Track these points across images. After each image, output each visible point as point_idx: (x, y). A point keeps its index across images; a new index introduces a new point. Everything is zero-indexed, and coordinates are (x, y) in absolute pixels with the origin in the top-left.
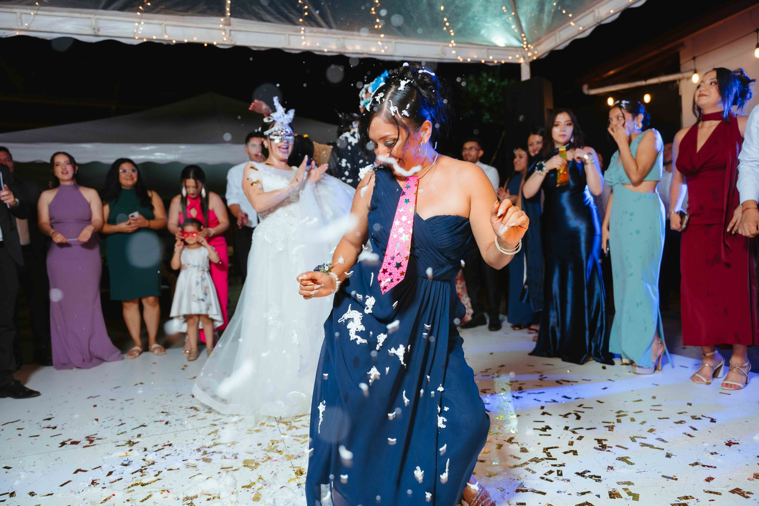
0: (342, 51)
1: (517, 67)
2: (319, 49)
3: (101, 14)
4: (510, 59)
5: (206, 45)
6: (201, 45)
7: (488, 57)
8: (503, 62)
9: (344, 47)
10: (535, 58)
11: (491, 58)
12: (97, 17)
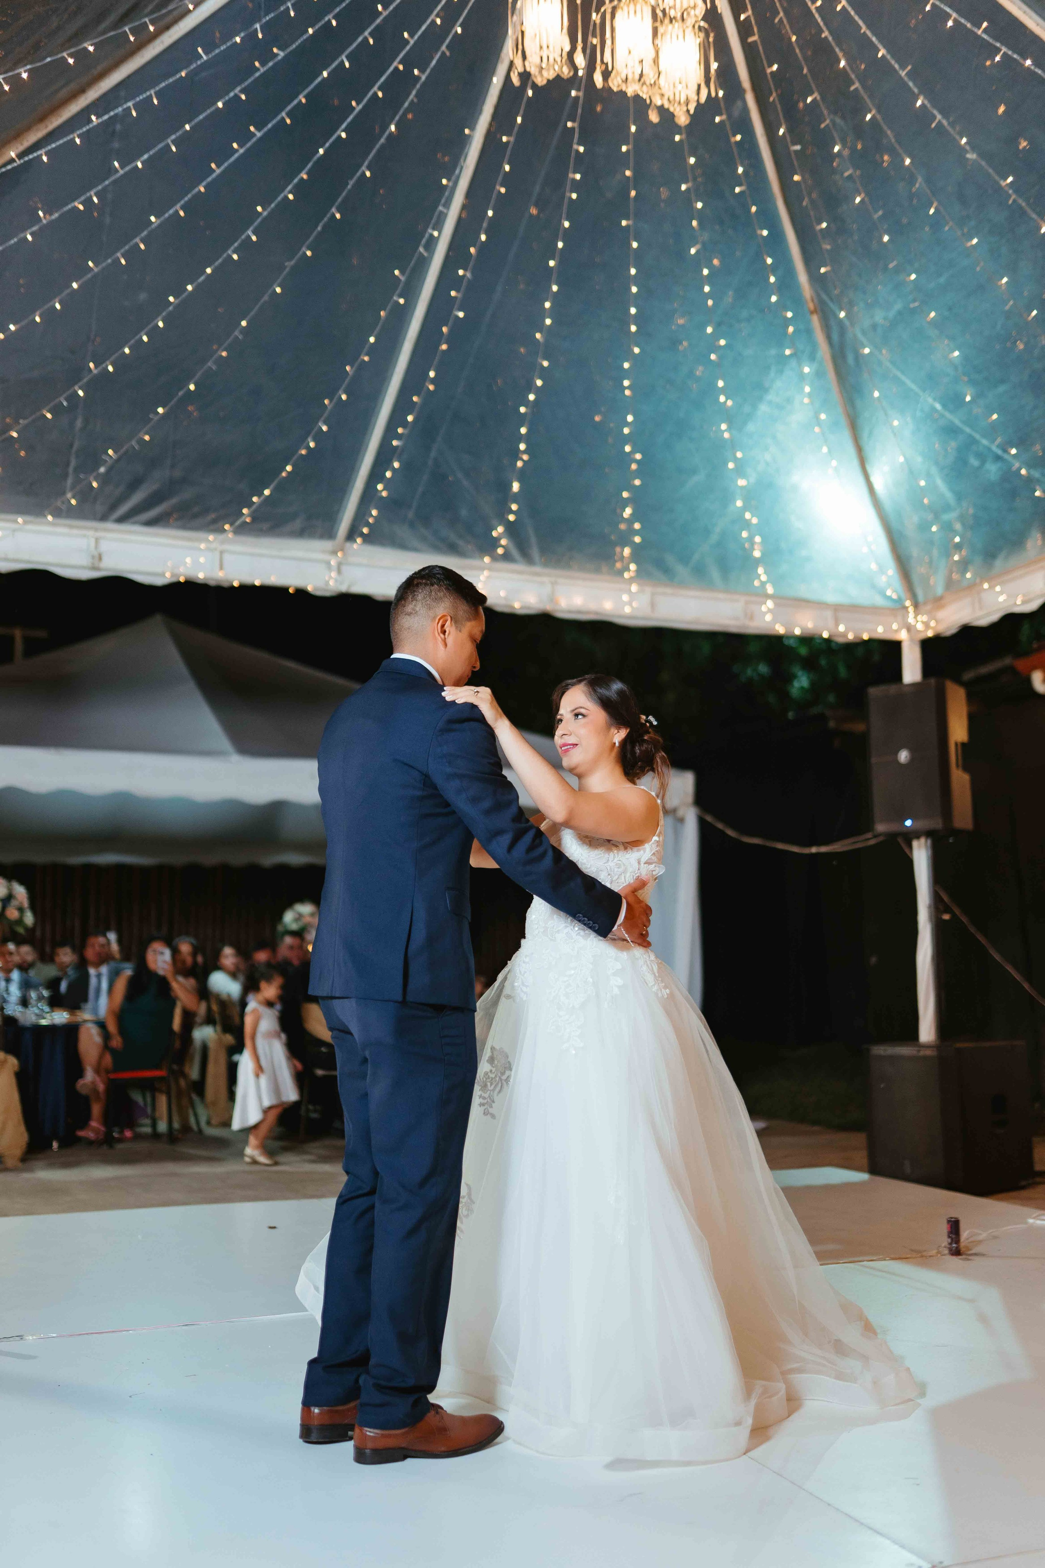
0: (548, 607)
1: (893, 648)
2: (503, 602)
3: (106, 530)
4: (880, 632)
5: (291, 591)
6: (283, 590)
7: (837, 625)
8: (866, 637)
9: (552, 599)
10: (930, 634)
11: (842, 628)
12: (99, 534)
